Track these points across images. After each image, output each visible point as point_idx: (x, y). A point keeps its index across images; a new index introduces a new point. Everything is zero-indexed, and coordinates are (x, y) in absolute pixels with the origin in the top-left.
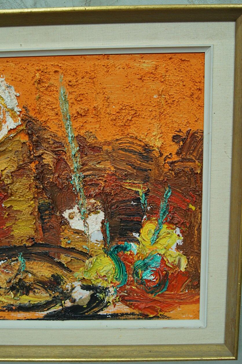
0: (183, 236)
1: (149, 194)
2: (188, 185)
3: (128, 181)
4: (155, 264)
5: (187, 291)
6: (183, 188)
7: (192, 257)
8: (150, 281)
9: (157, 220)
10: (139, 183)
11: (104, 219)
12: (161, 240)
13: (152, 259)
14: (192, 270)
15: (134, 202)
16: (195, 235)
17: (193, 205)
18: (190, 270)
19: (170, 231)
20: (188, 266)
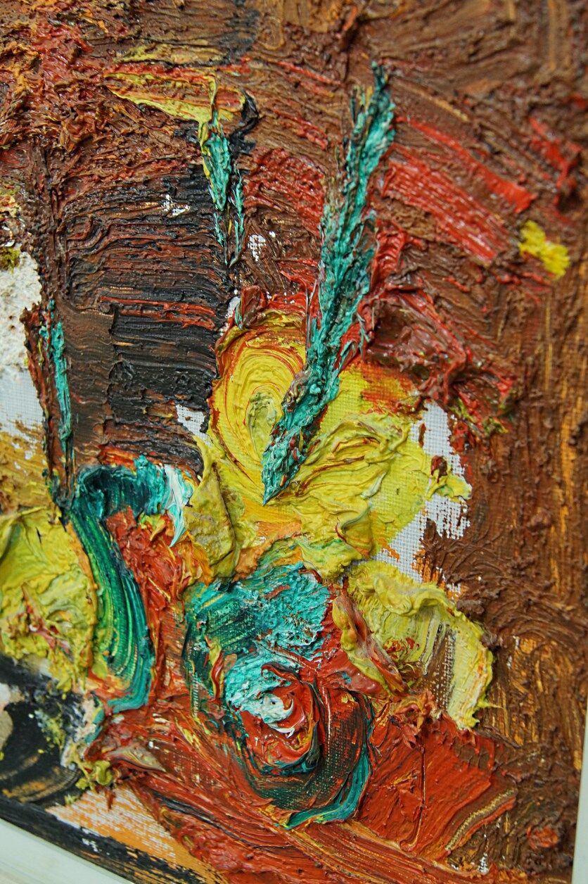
0: (468, 477)
1: (252, 145)
2: (523, 59)
3: (140, 54)
4: (292, 629)
5: (485, 870)
6: (478, 91)
7: (528, 646)
8: (262, 726)
9: (303, 331)
10: (196, 64)
11: (38, 299)
12: (325, 478)
13: (278, 594)
14: (526, 737)
15: (179, 201)
16: (561, 484)
17: (550, 235)
18: (512, 734)
19: (384, 424)
20: (502, 705)
